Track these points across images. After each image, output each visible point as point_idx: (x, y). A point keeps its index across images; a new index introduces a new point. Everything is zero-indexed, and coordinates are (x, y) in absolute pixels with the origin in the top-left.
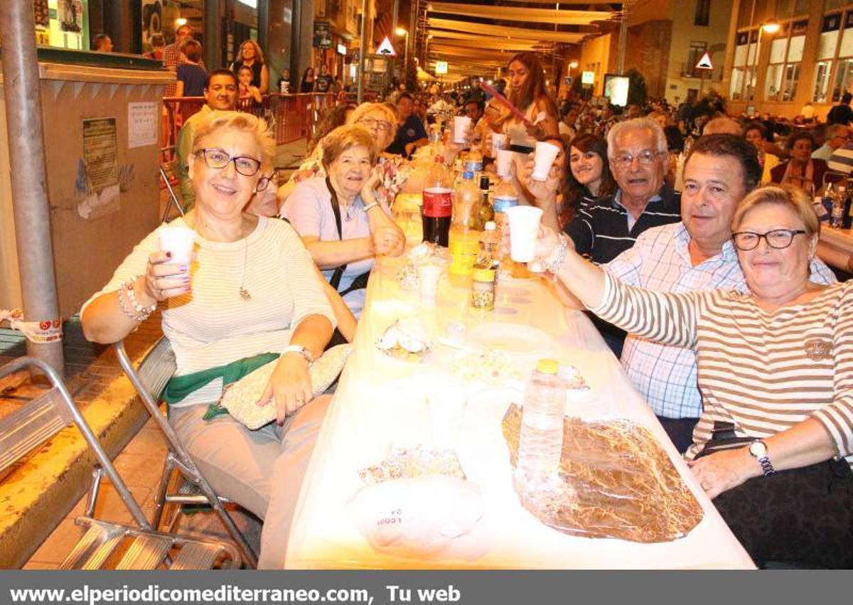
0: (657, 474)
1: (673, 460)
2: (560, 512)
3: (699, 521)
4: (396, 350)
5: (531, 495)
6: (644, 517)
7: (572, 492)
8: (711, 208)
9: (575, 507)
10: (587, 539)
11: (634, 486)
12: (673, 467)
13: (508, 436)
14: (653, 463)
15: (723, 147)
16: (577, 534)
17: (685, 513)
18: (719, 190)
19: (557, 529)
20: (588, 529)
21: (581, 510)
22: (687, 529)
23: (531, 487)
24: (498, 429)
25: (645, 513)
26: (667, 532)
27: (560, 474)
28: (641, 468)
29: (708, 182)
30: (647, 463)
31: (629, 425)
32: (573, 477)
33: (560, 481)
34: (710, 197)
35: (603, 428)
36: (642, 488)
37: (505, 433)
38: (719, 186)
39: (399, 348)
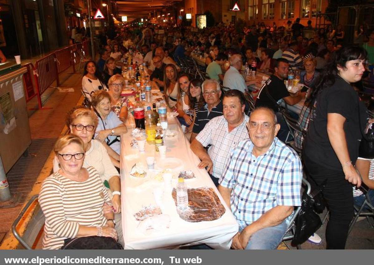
0: (215, 201)
1: (219, 197)
2: (190, 217)
3: (224, 213)
4: (136, 174)
5: (182, 213)
6: (211, 214)
7: (192, 211)
8: (232, 113)
9: (194, 215)
10: (197, 223)
11: (208, 206)
12: (218, 199)
13: (174, 198)
14: (213, 198)
15: (233, 94)
16: (194, 222)
17: (221, 211)
18: (234, 107)
19: (189, 222)
20: (197, 220)
21: (195, 215)
22: (222, 215)
23: (182, 211)
24: (171, 197)
25: (211, 213)
26: (216, 217)
27: (189, 206)
28: (210, 200)
29: (230, 105)
30: (212, 198)
31: (207, 188)
32: (192, 206)
33: (189, 208)
34: (231, 109)
35: (200, 190)
36: (211, 206)
37: (173, 197)
38: (234, 106)
39: (137, 173)
